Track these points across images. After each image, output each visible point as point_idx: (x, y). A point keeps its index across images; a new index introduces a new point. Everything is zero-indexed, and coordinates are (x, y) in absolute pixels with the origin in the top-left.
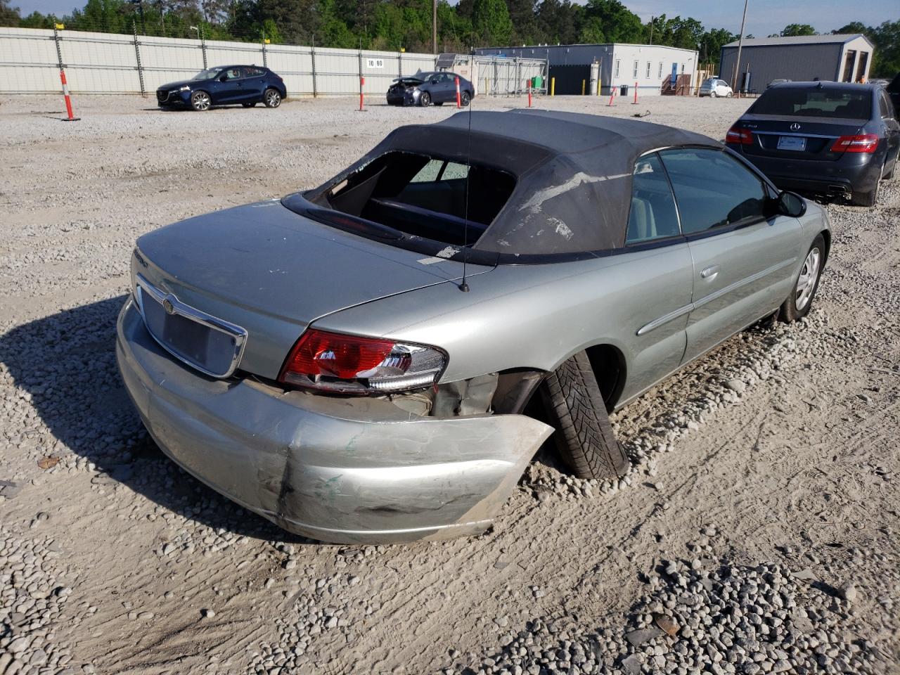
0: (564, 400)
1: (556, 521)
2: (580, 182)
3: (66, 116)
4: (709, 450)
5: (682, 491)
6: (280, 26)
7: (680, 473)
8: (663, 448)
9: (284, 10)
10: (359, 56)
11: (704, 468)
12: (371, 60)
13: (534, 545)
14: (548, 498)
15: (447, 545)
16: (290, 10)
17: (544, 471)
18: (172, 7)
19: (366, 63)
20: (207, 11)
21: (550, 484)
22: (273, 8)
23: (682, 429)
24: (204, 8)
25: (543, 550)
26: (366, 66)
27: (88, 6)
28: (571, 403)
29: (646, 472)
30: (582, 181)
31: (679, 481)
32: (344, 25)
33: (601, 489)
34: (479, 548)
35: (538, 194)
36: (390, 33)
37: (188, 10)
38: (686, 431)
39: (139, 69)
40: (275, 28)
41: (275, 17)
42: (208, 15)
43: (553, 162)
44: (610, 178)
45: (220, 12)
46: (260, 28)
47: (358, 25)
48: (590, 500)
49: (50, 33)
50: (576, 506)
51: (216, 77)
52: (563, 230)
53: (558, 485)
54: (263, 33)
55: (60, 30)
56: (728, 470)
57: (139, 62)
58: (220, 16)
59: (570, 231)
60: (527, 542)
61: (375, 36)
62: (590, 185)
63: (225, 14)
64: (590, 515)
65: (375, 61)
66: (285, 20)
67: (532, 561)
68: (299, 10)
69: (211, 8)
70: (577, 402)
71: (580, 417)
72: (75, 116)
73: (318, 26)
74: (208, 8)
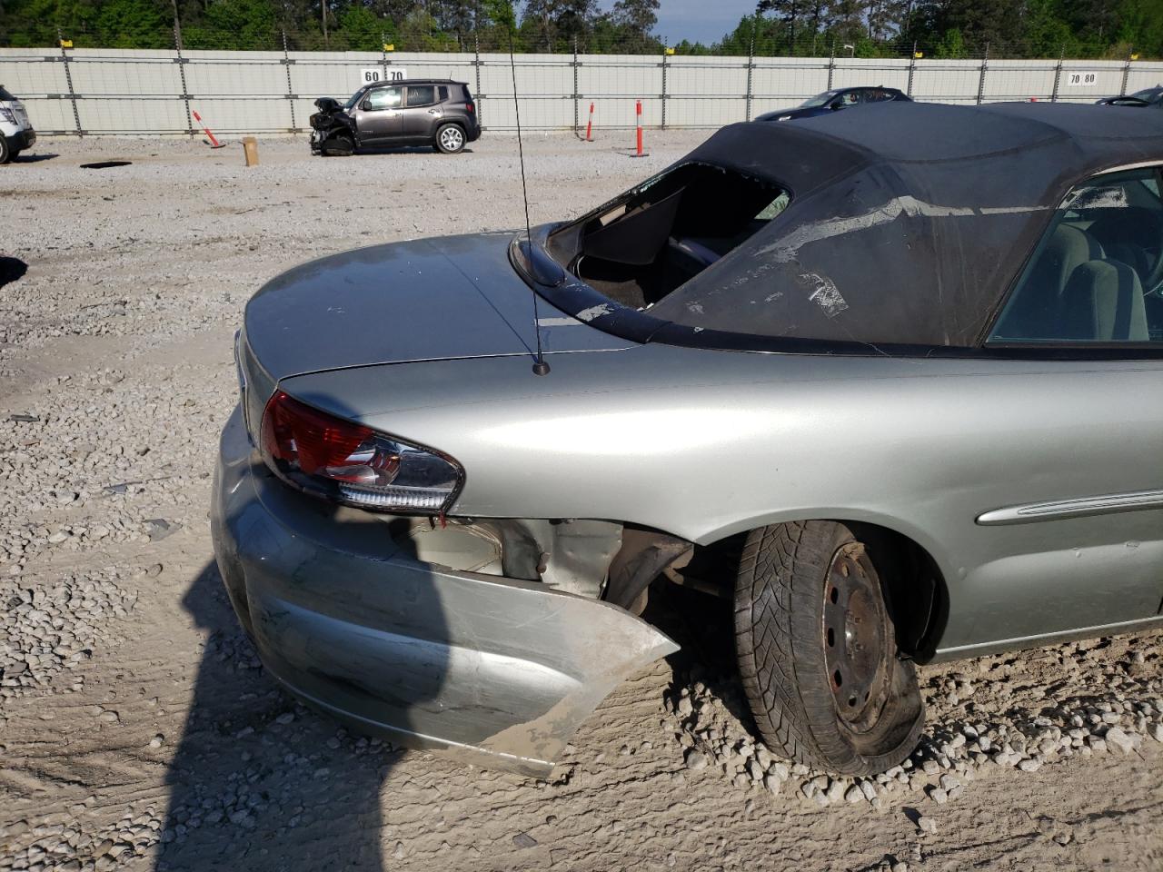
0: (750, 605)
1: (676, 810)
2: (899, 212)
3: (635, 152)
4: (1121, 801)
5: (972, 854)
6: (968, 36)
7: (1005, 820)
8: (1008, 758)
9: (978, 13)
10: (1058, 69)
11: (1069, 830)
12: (1076, 74)
13: (602, 834)
14: (701, 765)
15: (485, 775)
16: (986, 13)
17: (720, 720)
18: (829, 23)
19: (1067, 77)
20: (872, 24)
21: (717, 744)
22: (962, 12)
23: (1093, 738)
24: (870, 20)
25: (609, 847)
26: (1066, 82)
27: (738, 30)
28: (758, 612)
29: (929, 789)
30: (904, 211)
31: (986, 833)
32: (1066, 29)
33: (802, 787)
34: (522, 801)
35: (804, 229)
36: (1141, 35)
37: (849, 24)
38: (1100, 745)
39: (748, 97)
40: (960, 40)
41: (962, 25)
42: (873, 28)
43: (861, 175)
44: (985, 211)
45: (890, 24)
46: (939, 40)
47: (1090, 27)
48: (772, 797)
49: (659, 59)
50: (740, 797)
51: (825, 104)
52: (827, 297)
53: (727, 750)
54: (940, 47)
55: (670, 55)
56: (1122, 857)
57: (749, 89)
58: (889, 29)
59: (841, 301)
60: (598, 822)
61: (1113, 41)
62: (924, 221)
63: (896, 27)
64: (748, 824)
65: (1083, 75)
66: (977, 26)
67: (574, 857)
68: (1000, 11)
69: (878, 21)
70: (768, 615)
71: (766, 644)
72: (644, 152)
73: (1026, 31)
74: (875, 20)
